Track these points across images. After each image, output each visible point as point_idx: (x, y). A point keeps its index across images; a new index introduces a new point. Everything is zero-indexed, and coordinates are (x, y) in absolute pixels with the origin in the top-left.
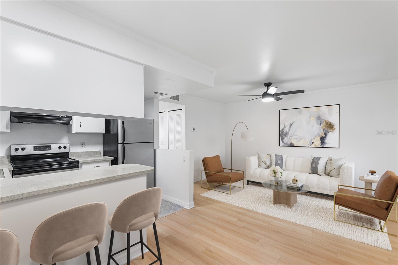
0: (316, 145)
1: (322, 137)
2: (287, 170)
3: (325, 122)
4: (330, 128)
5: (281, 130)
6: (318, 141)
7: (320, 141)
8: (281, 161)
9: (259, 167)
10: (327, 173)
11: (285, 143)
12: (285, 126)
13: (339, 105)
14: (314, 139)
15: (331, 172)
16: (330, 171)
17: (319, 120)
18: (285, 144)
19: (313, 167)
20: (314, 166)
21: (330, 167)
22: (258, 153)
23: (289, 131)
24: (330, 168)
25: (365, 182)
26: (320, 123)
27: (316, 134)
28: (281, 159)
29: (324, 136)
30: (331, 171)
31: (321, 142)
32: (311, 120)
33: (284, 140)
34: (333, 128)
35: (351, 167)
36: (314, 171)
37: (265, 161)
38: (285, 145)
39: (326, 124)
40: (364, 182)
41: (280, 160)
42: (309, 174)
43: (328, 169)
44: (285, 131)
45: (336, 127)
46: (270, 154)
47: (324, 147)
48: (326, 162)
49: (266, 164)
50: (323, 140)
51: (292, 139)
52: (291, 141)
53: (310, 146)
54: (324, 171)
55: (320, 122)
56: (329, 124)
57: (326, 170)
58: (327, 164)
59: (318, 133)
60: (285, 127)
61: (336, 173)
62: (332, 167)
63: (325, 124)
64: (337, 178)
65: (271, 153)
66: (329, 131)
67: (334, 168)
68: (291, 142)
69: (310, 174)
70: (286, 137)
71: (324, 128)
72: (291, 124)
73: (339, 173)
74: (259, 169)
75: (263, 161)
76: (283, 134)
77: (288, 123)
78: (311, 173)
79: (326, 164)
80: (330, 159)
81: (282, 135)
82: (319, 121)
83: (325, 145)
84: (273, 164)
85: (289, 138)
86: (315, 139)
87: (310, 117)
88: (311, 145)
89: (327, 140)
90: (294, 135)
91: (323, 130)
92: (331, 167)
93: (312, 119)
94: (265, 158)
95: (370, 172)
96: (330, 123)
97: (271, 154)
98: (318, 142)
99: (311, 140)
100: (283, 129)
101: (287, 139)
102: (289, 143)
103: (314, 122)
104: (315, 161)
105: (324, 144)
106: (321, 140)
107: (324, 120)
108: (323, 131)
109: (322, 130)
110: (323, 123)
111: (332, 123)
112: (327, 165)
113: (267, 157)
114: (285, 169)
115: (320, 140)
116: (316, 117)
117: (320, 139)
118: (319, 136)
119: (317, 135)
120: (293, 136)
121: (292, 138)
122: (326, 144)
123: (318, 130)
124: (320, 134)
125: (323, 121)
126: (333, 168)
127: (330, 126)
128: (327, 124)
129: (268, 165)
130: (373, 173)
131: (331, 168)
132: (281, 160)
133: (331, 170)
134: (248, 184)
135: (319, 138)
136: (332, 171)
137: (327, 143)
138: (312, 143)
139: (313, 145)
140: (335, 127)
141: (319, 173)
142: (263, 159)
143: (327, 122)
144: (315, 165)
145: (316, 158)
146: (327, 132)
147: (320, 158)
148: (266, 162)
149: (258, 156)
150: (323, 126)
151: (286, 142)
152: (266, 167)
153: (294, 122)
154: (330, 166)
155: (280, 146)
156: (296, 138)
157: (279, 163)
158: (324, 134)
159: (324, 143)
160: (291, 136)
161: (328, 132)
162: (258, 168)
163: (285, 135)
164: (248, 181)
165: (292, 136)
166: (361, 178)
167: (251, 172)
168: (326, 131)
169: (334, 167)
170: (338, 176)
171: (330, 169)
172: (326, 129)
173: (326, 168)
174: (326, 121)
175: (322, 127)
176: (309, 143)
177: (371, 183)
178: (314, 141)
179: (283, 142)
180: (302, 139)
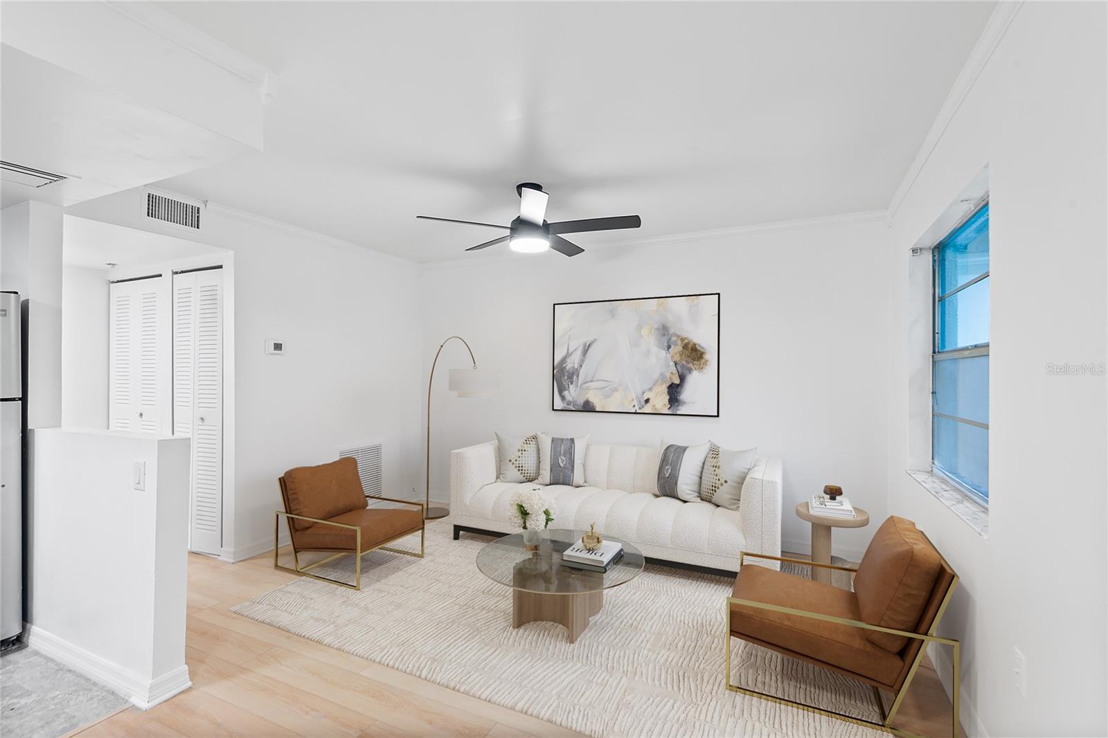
0: (657, 406)
1: (673, 383)
2: (590, 486)
3: (679, 342)
4: (694, 359)
5: (557, 365)
6: (661, 395)
7: (668, 398)
8: (570, 459)
9: (498, 478)
10: (704, 494)
11: (569, 401)
12: (570, 351)
13: (719, 294)
14: (650, 389)
15: (715, 491)
16: (715, 488)
17: (664, 335)
18: (569, 403)
19: (664, 478)
20: (667, 472)
21: (712, 476)
22: (496, 434)
23: (581, 366)
24: (712, 480)
25: (813, 524)
26: (666, 344)
27: (656, 375)
28: (570, 453)
29: (677, 381)
30: (717, 490)
31: (669, 400)
32: (642, 336)
33: (566, 393)
34: (703, 361)
35: (773, 482)
36: (667, 488)
37: (518, 459)
38: (570, 407)
39: (683, 348)
40: (811, 523)
41: (565, 457)
42: (653, 497)
43: (706, 485)
44: (569, 366)
45: (711, 356)
46: (535, 437)
47: (678, 413)
48: (703, 461)
49: (520, 468)
50: (674, 392)
51: (588, 389)
52: (587, 396)
53: (638, 412)
54: (695, 487)
55: (668, 342)
56: (692, 349)
57: (703, 485)
58: (705, 467)
59: (661, 374)
60: (568, 355)
61: (732, 497)
62: (717, 478)
63: (681, 349)
64: (734, 512)
65: (539, 433)
66: (692, 366)
67: (726, 482)
68: (585, 399)
69: (657, 496)
70: (572, 383)
71: (677, 358)
72: (587, 345)
73: (740, 496)
74: (499, 484)
75: (510, 461)
76: (564, 376)
77: (577, 344)
78: (658, 493)
79: (703, 468)
80: (714, 452)
81: (561, 377)
82: (665, 339)
83: (680, 407)
84: (545, 470)
85: (580, 388)
86: (654, 391)
87: (640, 327)
88: (643, 407)
89: (685, 395)
90: (593, 377)
91: (676, 364)
92: (715, 477)
93: (645, 331)
94: (519, 451)
95: (826, 492)
96: (695, 345)
97: (542, 437)
98: (660, 400)
99: (643, 393)
100: (564, 360)
101: (575, 391)
102: (581, 401)
103: (650, 341)
104: (671, 457)
105: (678, 406)
106: (669, 393)
107: (678, 336)
108: (675, 368)
109: (672, 364)
110: (676, 345)
111: (699, 345)
112: (704, 470)
113: (526, 447)
114: (581, 483)
115: (666, 393)
116: (656, 326)
117: (666, 390)
118: (664, 381)
119: (658, 381)
120: (592, 381)
121: (589, 387)
122: (682, 406)
123: (660, 364)
124: (668, 375)
125: (674, 339)
126: (722, 481)
127: (694, 354)
128: (685, 347)
129: (529, 472)
130: (834, 493)
131: (717, 481)
132: (568, 455)
133: (717, 485)
134: (456, 537)
135: (664, 388)
136: (718, 488)
137: (685, 401)
138: (643, 403)
139: (648, 409)
140: (707, 357)
141: (680, 495)
142: (513, 454)
143: (686, 341)
144: (669, 471)
145: (673, 450)
146: (686, 372)
147: (684, 449)
148: (522, 461)
149: (497, 441)
150: (676, 354)
151: (571, 400)
152: (521, 478)
153: (595, 340)
154: (713, 473)
155: (553, 410)
156: (600, 388)
157: (562, 465)
158: (677, 375)
159: (677, 401)
160: (588, 382)
161: (690, 370)
162: (495, 482)
163: (570, 377)
164: (458, 530)
165: (588, 380)
166: (803, 510)
167: (468, 499)
168: (683, 366)
169: (723, 477)
170: (734, 504)
171: (714, 485)
172: (684, 363)
173: (703, 478)
174: (682, 340)
175: (672, 357)
176: (635, 403)
177: (828, 529)
178: (649, 397)
179: (563, 398)
180: (616, 390)
